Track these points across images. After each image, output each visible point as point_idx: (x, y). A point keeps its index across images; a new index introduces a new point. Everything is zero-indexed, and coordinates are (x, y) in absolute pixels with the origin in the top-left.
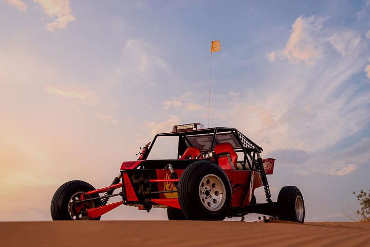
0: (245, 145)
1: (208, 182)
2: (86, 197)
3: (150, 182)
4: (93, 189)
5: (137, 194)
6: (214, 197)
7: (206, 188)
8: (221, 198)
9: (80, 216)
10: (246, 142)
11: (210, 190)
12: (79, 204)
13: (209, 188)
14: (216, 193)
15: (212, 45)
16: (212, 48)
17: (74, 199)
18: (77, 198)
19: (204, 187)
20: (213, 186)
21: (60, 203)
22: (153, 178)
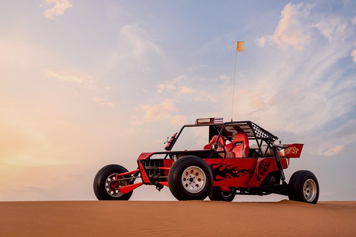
0: (259, 135)
1: (192, 172)
2: (119, 177)
3: (159, 169)
4: (127, 171)
5: (149, 178)
6: (197, 182)
7: (190, 176)
8: (202, 184)
9: (117, 191)
10: (259, 133)
11: (194, 178)
12: (115, 182)
13: (193, 176)
14: (199, 180)
15: (238, 45)
16: (238, 48)
17: (111, 178)
18: (114, 178)
19: (189, 176)
20: (197, 174)
21: (99, 182)
22: (162, 166)
